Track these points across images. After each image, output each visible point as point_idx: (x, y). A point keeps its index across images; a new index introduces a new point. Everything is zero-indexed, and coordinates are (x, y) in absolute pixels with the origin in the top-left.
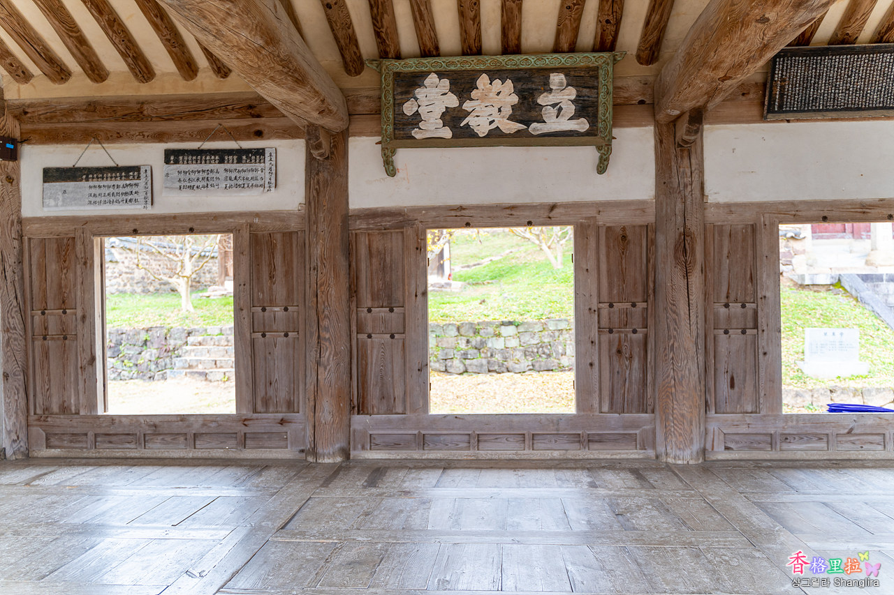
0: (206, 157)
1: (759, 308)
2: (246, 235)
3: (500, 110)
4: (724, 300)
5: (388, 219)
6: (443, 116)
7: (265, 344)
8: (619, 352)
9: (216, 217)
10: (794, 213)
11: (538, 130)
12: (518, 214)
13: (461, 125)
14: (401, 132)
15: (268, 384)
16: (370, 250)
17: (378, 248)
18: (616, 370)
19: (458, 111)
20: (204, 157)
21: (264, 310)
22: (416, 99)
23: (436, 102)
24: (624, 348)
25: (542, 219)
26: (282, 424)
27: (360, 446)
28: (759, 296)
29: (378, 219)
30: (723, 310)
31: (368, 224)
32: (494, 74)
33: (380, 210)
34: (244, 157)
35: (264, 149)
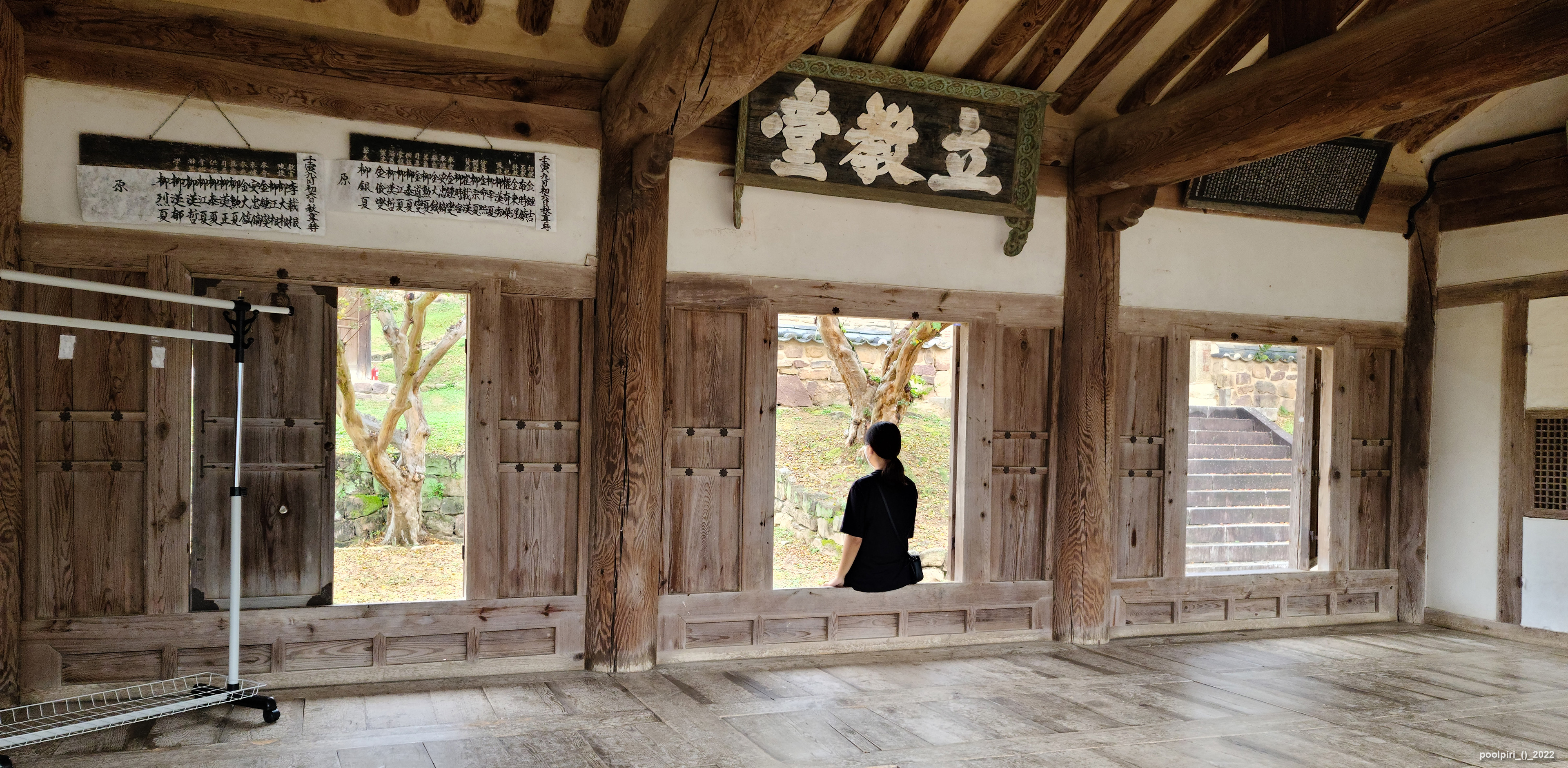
0: (430, 157)
1: (1167, 444)
2: (494, 298)
3: (893, 149)
4: (1129, 432)
5: (725, 292)
6: (817, 146)
7: (519, 482)
8: (1013, 498)
9: (442, 262)
10: (1205, 326)
11: (939, 185)
12: (903, 301)
13: (841, 163)
14: (756, 162)
15: (522, 549)
16: (693, 338)
17: (704, 337)
18: (1009, 522)
19: (838, 142)
20: (426, 156)
21: (521, 425)
22: (781, 115)
23: (809, 124)
24: (1018, 493)
25: (930, 311)
26: (546, 614)
27: (671, 644)
28: (1168, 429)
29: (711, 292)
30: (1128, 445)
31: (695, 298)
32: (892, 96)
33: (713, 278)
34: (499, 164)
35: (532, 155)
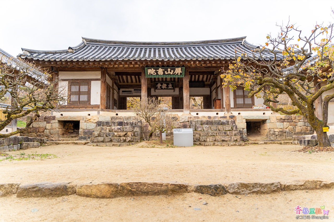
3: (165, 86)
5: (155, 96)
11: (168, 88)
12: (167, 96)
13: (162, 88)
23: (159, 86)
32: (164, 83)
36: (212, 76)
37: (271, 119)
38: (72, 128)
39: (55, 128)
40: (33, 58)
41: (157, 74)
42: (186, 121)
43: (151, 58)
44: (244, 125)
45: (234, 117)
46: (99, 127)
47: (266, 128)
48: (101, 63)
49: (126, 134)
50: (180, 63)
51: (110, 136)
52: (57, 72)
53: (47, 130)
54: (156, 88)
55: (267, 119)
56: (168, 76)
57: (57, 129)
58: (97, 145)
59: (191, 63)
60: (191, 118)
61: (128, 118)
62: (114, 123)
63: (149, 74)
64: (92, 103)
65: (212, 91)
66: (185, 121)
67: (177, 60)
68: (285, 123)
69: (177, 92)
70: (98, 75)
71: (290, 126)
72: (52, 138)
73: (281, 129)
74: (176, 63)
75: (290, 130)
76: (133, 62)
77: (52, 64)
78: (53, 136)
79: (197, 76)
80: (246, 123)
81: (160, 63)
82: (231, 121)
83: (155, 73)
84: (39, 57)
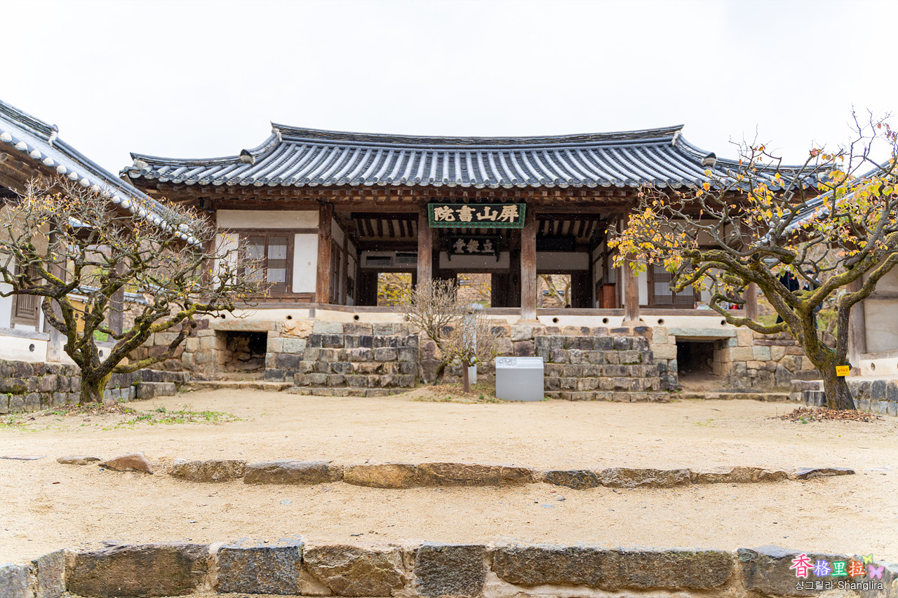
3: (475, 247)
6: (462, 248)
11: (483, 252)
13: (466, 250)
19: (466, 247)
22: (456, 244)
23: (461, 245)
36: (595, 223)
37: (738, 337)
38: (247, 349)
39: (208, 350)
40: (157, 179)
41: (458, 219)
42: (527, 338)
43: (443, 180)
44: (671, 351)
45: (647, 330)
46: (314, 350)
47: (727, 360)
48: (321, 193)
49: (380, 367)
50: (514, 193)
51: (341, 370)
52: (213, 212)
53: (189, 354)
54: (452, 251)
55: (730, 337)
56: (485, 225)
57: (213, 350)
58: (311, 394)
59: (541, 193)
60: (539, 330)
61: (384, 329)
62: (351, 339)
63: (437, 219)
64: (297, 288)
65: (594, 260)
66: (524, 338)
67: (508, 186)
68: (775, 348)
69: (505, 261)
70: (311, 218)
71: (786, 357)
72: (200, 374)
73: (765, 362)
74: (503, 195)
75: (787, 366)
76: (399, 191)
77: (203, 192)
78: (201, 368)
79: (556, 223)
80: (676, 347)
81: (466, 194)
82: (637, 339)
83: (453, 217)
84: (172, 176)
